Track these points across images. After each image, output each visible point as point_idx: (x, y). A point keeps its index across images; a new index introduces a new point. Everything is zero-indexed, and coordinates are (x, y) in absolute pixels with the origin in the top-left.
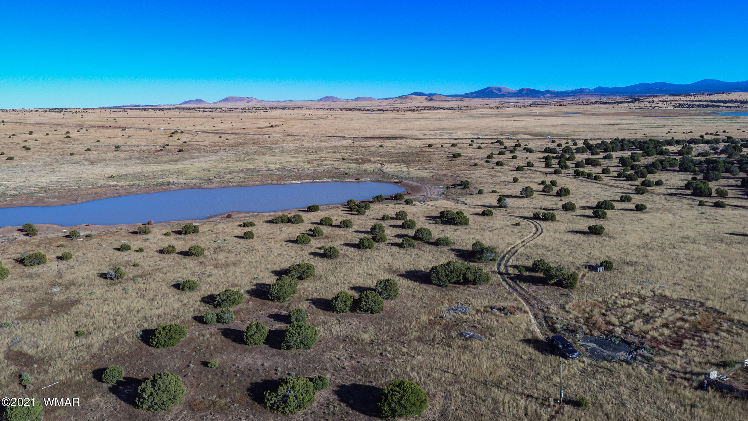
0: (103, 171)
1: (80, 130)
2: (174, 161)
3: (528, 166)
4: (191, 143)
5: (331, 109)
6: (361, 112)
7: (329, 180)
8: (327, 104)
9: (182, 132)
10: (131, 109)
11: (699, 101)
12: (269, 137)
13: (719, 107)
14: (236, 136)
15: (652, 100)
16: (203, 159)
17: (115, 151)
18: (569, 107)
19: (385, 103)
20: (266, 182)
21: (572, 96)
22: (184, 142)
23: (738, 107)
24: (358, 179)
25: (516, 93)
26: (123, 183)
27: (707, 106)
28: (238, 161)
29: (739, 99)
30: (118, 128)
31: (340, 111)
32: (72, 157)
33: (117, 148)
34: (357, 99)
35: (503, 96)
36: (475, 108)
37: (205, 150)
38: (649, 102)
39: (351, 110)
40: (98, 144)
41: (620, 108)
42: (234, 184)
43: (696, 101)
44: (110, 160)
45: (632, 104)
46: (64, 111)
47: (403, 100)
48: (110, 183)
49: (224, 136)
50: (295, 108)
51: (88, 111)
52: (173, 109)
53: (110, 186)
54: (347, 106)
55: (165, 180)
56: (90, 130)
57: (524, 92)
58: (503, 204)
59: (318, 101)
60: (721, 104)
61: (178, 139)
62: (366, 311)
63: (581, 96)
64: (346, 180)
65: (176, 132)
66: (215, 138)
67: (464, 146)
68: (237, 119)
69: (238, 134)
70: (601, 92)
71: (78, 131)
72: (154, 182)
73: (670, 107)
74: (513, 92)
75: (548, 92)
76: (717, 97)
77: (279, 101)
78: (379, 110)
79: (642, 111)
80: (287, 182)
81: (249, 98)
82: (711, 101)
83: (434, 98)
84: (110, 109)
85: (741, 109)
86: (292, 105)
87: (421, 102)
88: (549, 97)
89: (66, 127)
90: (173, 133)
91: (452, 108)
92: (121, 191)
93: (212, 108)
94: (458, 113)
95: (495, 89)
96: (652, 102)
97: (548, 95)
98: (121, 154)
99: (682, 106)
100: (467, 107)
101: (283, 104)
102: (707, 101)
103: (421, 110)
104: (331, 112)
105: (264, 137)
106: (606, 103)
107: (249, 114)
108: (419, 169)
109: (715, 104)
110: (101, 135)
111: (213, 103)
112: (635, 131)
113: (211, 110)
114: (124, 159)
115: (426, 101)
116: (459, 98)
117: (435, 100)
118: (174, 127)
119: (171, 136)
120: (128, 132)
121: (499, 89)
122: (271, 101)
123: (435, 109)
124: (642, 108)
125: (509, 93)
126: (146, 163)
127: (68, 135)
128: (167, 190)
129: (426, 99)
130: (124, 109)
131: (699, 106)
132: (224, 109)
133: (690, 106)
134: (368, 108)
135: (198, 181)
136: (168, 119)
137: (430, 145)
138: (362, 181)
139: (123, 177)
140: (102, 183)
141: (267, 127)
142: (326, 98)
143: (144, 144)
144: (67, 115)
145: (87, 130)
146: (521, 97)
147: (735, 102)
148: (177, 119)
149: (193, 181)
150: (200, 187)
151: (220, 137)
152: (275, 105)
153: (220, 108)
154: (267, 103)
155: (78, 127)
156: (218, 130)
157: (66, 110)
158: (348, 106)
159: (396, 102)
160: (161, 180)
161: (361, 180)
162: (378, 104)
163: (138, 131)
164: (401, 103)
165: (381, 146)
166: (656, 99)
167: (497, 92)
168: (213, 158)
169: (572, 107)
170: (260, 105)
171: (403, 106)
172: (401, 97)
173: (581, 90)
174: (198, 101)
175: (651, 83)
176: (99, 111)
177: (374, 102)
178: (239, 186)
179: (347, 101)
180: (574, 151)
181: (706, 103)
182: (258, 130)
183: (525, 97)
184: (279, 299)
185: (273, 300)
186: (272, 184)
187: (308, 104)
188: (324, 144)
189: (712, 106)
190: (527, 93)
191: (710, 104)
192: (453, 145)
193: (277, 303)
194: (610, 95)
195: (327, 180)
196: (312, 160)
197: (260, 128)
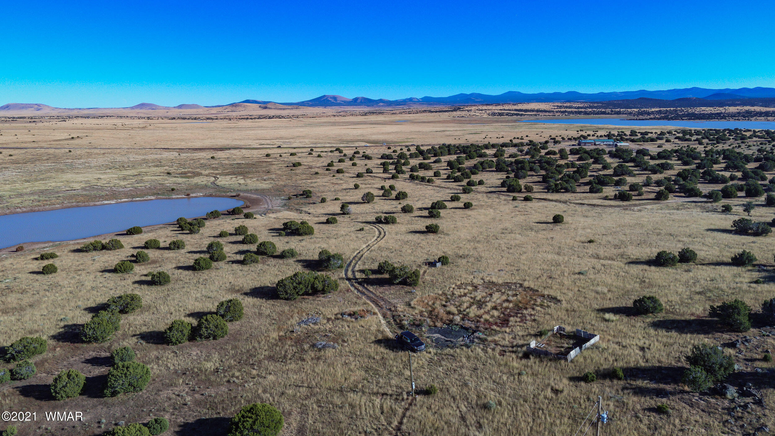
3: (367, 173)
5: (148, 118)
6: (186, 121)
7: (153, 198)
8: (144, 112)
12: (70, 151)
13: (521, 115)
14: (23, 151)
15: (470, 109)
18: (401, 115)
19: (214, 111)
20: (69, 205)
21: (403, 105)
23: (536, 115)
24: (188, 195)
25: (351, 102)
27: (513, 115)
28: (27, 181)
31: (160, 120)
34: (180, 107)
35: (339, 105)
36: (312, 116)
38: (468, 111)
39: (174, 118)
41: (445, 116)
42: (25, 210)
43: (505, 110)
45: (455, 113)
47: (234, 108)
49: (6, 152)
50: (102, 117)
54: (168, 114)
57: (359, 101)
58: (346, 211)
59: (132, 108)
60: (523, 113)
62: (207, 338)
63: (411, 105)
64: (174, 197)
67: (303, 155)
68: (23, 131)
69: (26, 148)
70: (427, 101)
73: (485, 116)
74: (348, 100)
75: (381, 101)
76: (520, 107)
77: (80, 109)
78: (208, 119)
79: (463, 119)
80: (97, 203)
81: (38, 105)
82: (516, 110)
83: (269, 106)
85: (538, 117)
86: (99, 113)
87: (254, 110)
88: (382, 106)
91: (288, 117)
94: (294, 122)
95: (331, 98)
96: (471, 110)
97: (381, 104)
99: (494, 114)
100: (303, 116)
101: (86, 112)
102: (512, 110)
103: (255, 118)
104: (150, 121)
105: (63, 151)
106: (432, 112)
107: (40, 125)
108: (257, 180)
109: (519, 113)
112: (459, 137)
115: (260, 109)
116: (295, 106)
117: (270, 108)
121: (335, 98)
122: (69, 109)
123: (270, 118)
125: (345, 102)
129: (260, 107)
131: (507, 115)
133: (500, 114)
134: (195, 116)
137: (268, 155)
138: (192, 197)
141: (66, 140)
142: (142, 106)
146: (356, 105)
147: (533, 111)
152: (75, 113)
154: (64, 110)
158: (171, 114)
159: (227, 110)
161: (191, 195)
162: (205, 113)
164: (232, 111)
165: (213, 158)
166: (473, 108)
167: (333, 101)
169: (403, 115)
170: (55, 113)
171: (234, 114)
172: (232, 105)
173: (411, 100)
177: (201, 110)
178: (32, 211)
179: (168, 108)
180: (409, 157)
181: (512, 112)
182: (54, 143)
183: (360, 105)
184: (96, 340)
185: (89, 342)
186: (78, 206)
187: (120, 112)
188: (143, 157)
189: (517, 115)
190: (361, 102)
191: (515, 112)
192: (292, 154)
193: (95, 345)
194: (436, 104)
195: (149, 198)
196: (129, 175)
197: (57, 141)
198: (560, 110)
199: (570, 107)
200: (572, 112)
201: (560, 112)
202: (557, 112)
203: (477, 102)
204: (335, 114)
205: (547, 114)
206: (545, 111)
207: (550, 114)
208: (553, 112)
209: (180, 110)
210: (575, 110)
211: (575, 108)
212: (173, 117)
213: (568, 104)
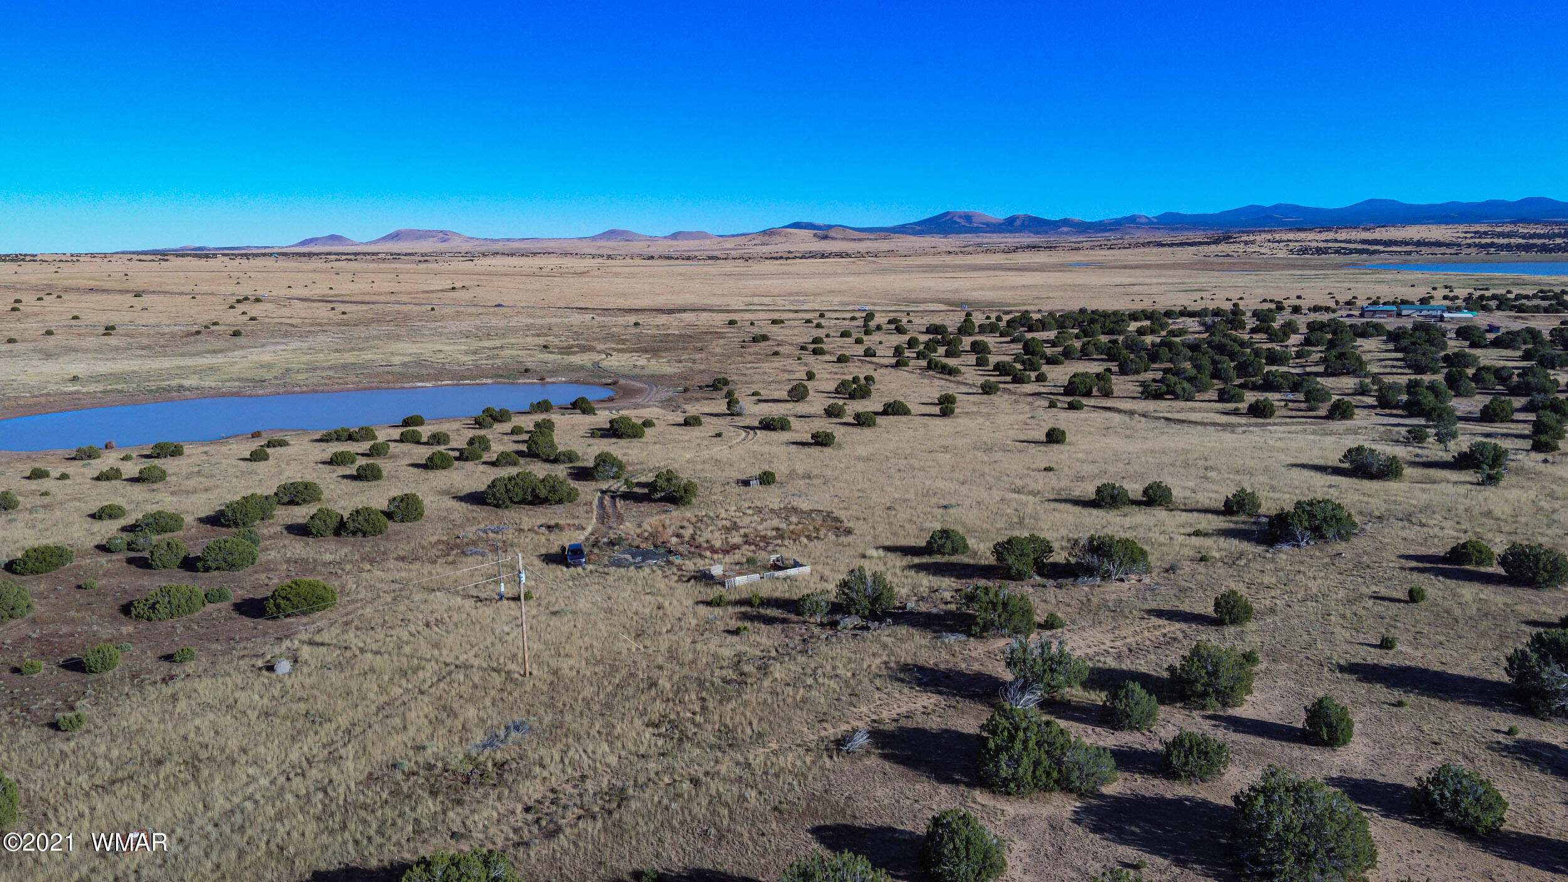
0: (62, 369)
1: (45, 298)
2: (215, 352)
3: (865, 356)
4: (267, 320)
5: (609, 257)
6: (672, 262)
7: (489, 381)
8: (608, 246)
9: (258, 300)
10: (177, 256)
11: (1341, 241)
12: (433, 309)
13: (1374, 252)
14: (365, 307)
15: (1252, 238)
16: (272, 348)
17: (104, 335)
18: (1091, 252)
19: (730, 244)
20: (367, 385)
21: (1111, 230)
22: (252, 319)
23: (1409, 253)
24: (542, 379)
25: (1003, 224)
26: (92, 388)
27: (1351, 252)
28: (337, 351)
29: (1416, 237)
30: (127, 292)
31: (628, 261)
32: (11, 346)
33: (109, 329)
34: (675, 236)
35: (976, 230)
36: (905, 253)
37: (287, 331)
38: (1246, 243)
39: (652, 257)
40: (74, 322)
41: (1186, 254)
42: (305, 389)
43: (1336, 241)
44: (87, 351)
45: (1213, 247)
46: (28, 258)
47: (767, 238)
48: (66, 389)
49: (341, 307)
50: (535, 254)
51: (81, 259)
52: (271, 255)
53: (66, 393)
54: (650, 249)
55: (174, 383)
56: (65, 297)
57: (1018, 223)
58: (736, 409)
59: (594, 238)
60: (1380, 248)
61: (244, 313)
62: (354, 533)
63: (1129, 230)
64: (520, 381)
65: (246, 299)
66: (322, 312)
67: (795, 323)
68: (389, 275)
69: (373, 303)
70: (1171, 222)
71: (39, 299)
72: (153, 385)
73: (1282, 254)
74: (993, 221)
75: (1066, 222)
76: (1381, 234)
77: (509, 240)
78: (710, 258)
79: (1227, 260)
80: (406, 385)
81: (445, 233)
82: (1364, 242)
83: (832, 233)
84: (130, 256)
85: (1414, 256)
86: (536, 246)
87: (805, 241)
88: (1067, 233)
89: (16, 290)
90: (238, 301)
91: (860, 255)
92: (82, 402)
93: (356, 254)
94: (861, 264)
95: (960, 217)
96: (1253, 242)
97: (1066, 229)
98: (112, 341)
99: (1304, 251)
100: (889, 252)
101: (516, 245)
102: (1355, 242)
103: (795, 258)
104: (610, 261)
105: (424, 308)
106: (1163, 245)
107: (432, 266)
108: (669, 361)
109: (1368, 249)
110: (87, 305)
111: (366, 244)
113: (352, 257)
114: (117, 349)
116: (883, 234)
117: (833, 238)
118: (245, 290)
119: (232, 307)
120: (146, 300)
121: (968, 217)
122: (492, 240)
123: (823, 256)
124: (1228, 255)
125: (987, 224)
126: (157, 355)
127: (17, 305)
128: (172, 399)
129: (815, 235)
130: (163, 255)
131: (1337, 252)
132: (383, 256)
133: (1319, 251)
134: (687, 254)
135: (237, 384)
136: (241, 275)
137: (732, 323)
139: (97, 378)
140: (52, 388)
141: (442, 291)
142: (611, 234)
143: (168, 322)
144: (27, 267)
145: (59, 297)
146: (1010, 232)
147: (1406, 243)
148: (259, 275)
149: (228, 384)
150: (237, 394)
151: (333, 309)
152: (499, 247)
153: (374, 254)
154: (482, 243)
155: (43, 290)
156: (336, 296)
157: (33, 258)
158: (654, 249)
159: (753, 242)
160: (167, 383)
161: (548, 380)
162: (715, 247)
163: (166, 299)
164: (762, 244)
165: (636, 324)
166: (1258, 238)
167: (963, 222)
168: (296, 345)
169: (1095, 252)
170: (465, 247)
171: (765, 249)
172: (765, 232)
173: (1132, 220)
174: (334, 238)
175: (1267, 205)
176: (106, 260)
177: (708, 242)
178: (314, 391)
179: (653, 239)
180: (977, 330)
181: (1352, 246)
182: (422, 296)
183: (1020, 232)
184: (236, 525)
185: (229, 526)
186: (378, 388)
187: (568, 247)
188: (532, 321)
189: (1360, 252)
190: (1023, 224)
191: (1360, 246)
192: (774, 322)
193: (234, 530)
194: (1188, 229)
195: (484, 381)
196: (484, 348)
197: (428, 292)
198: (1477, 241)
199: (1509, 235)
200: (1508, 247)
201: (1475, 245)
202: (1469, 246)
203: (1285, 224)
204: (951, 250)
205: (1443, 250)
206: (1439, 244)
207: (1449, 251)
208: (1459, 245)
209: (674, 243)
210: (1521, 241)
211: (1523, 237)
212: (650, 254)
213: (1508, 228)
